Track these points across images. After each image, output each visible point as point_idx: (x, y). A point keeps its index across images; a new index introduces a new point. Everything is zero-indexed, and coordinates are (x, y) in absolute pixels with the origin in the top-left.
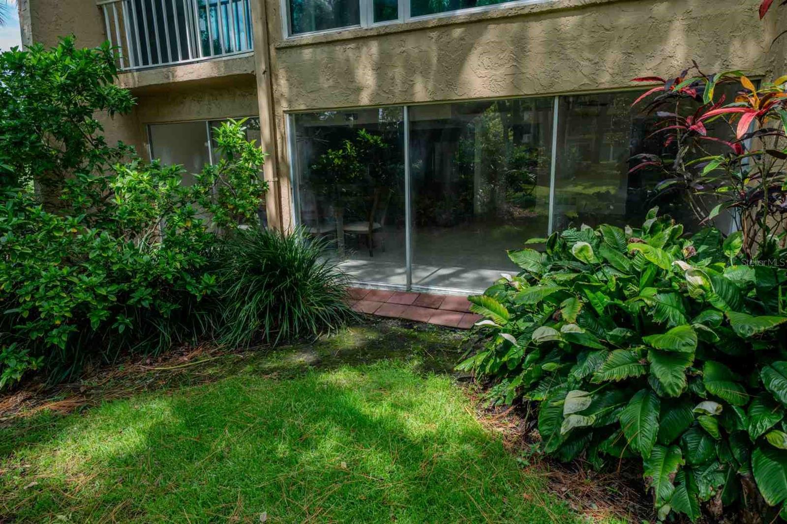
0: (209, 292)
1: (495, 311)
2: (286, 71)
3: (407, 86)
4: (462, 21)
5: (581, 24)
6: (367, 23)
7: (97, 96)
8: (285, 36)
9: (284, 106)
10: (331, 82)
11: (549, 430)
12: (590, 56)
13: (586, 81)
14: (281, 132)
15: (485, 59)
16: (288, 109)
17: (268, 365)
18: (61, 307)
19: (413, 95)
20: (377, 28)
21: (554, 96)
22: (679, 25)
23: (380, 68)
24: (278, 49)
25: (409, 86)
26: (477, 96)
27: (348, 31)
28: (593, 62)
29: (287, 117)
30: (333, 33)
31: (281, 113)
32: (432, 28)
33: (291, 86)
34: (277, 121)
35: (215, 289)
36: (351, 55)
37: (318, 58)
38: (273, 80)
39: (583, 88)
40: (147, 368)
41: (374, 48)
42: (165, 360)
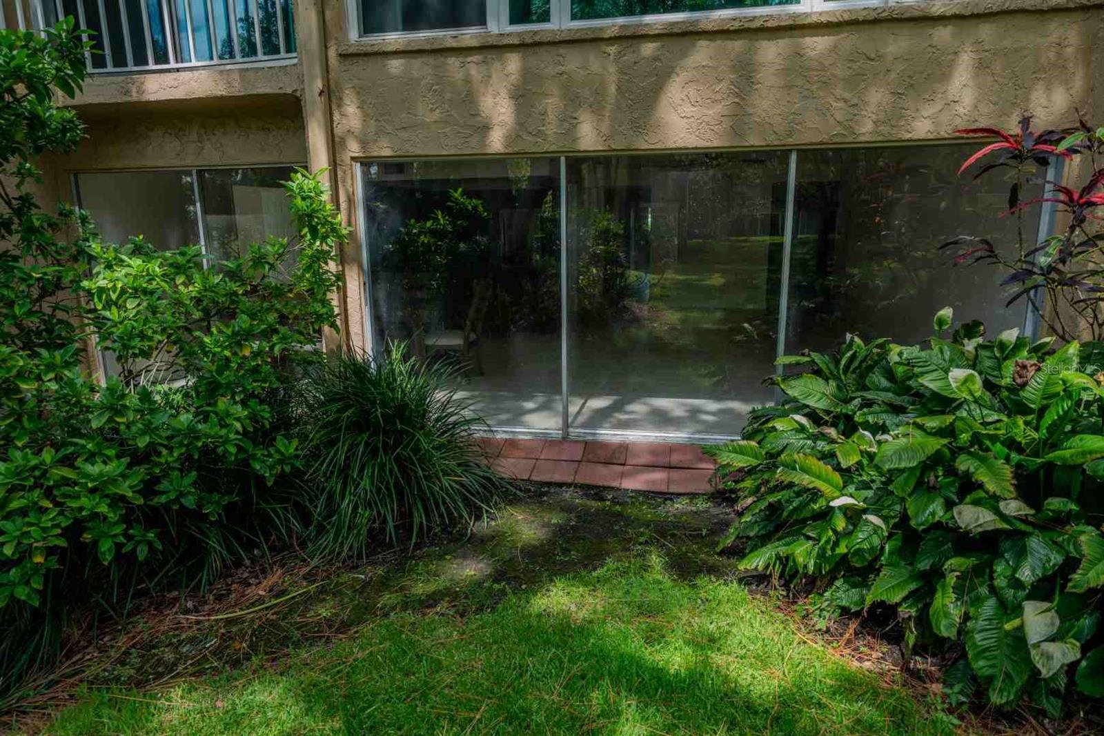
0: (287, 469)
1: (819, 477)
2: (358, 93)
3: (566, 125)
4: (657, 32)
5: (834, 49)
6: (499, 24)
7: (26, 118)
8: (353, 34)
9: (354, 148)
10: (436, 115)
11: (992, 666)
12: (847, 95)
13: (839, 130)
14: (347, 191)
15: (692, 91)
16: (361, 155)
17: (421, 589)
18: (44, 530)
19: (575, 140)
20: (519, 34)
21: (790, 150)
22: (966, 59)
23: (523, 97)
24: (343, 56)
25: (570, 126)
26: (680, 144)
27: (469, 35)
28: (850, 104)
29: (357, 168)
30: (444, 36)
31: (348, 161)
32: (610, 39)
33: (366, 117)
34: (340, 173)
35: (298, 464)
36: (473, 72)
37: (416, 74)
38: (334, 107)
39: (836, 140)
40: (192, 617)
41: (513, 63)
42: (219, 598)
